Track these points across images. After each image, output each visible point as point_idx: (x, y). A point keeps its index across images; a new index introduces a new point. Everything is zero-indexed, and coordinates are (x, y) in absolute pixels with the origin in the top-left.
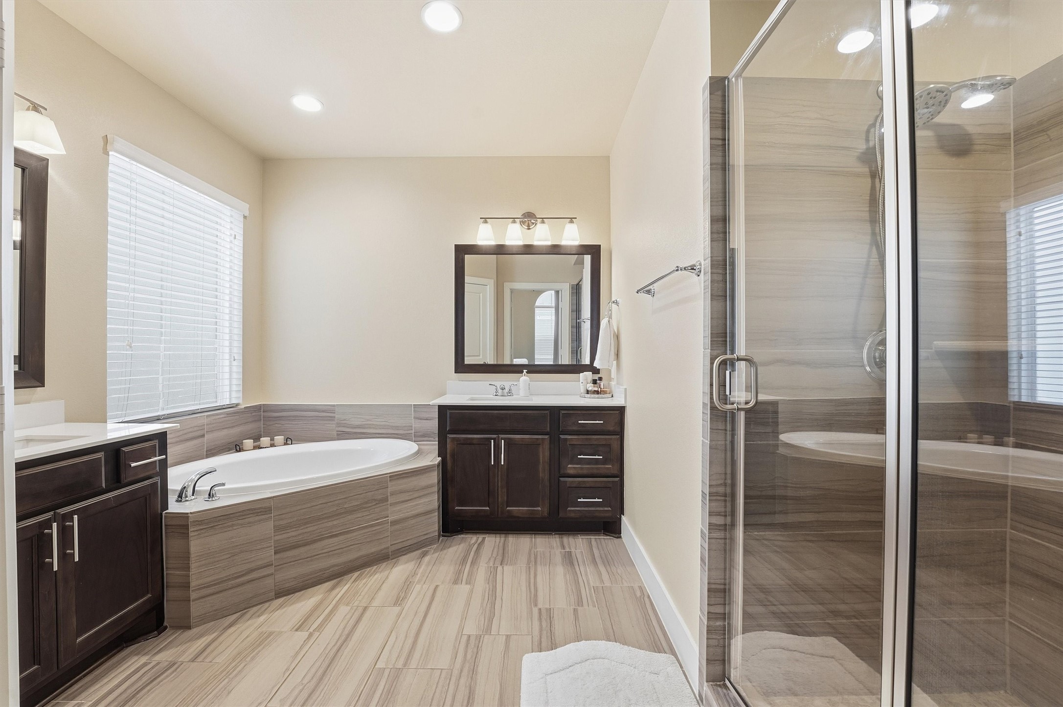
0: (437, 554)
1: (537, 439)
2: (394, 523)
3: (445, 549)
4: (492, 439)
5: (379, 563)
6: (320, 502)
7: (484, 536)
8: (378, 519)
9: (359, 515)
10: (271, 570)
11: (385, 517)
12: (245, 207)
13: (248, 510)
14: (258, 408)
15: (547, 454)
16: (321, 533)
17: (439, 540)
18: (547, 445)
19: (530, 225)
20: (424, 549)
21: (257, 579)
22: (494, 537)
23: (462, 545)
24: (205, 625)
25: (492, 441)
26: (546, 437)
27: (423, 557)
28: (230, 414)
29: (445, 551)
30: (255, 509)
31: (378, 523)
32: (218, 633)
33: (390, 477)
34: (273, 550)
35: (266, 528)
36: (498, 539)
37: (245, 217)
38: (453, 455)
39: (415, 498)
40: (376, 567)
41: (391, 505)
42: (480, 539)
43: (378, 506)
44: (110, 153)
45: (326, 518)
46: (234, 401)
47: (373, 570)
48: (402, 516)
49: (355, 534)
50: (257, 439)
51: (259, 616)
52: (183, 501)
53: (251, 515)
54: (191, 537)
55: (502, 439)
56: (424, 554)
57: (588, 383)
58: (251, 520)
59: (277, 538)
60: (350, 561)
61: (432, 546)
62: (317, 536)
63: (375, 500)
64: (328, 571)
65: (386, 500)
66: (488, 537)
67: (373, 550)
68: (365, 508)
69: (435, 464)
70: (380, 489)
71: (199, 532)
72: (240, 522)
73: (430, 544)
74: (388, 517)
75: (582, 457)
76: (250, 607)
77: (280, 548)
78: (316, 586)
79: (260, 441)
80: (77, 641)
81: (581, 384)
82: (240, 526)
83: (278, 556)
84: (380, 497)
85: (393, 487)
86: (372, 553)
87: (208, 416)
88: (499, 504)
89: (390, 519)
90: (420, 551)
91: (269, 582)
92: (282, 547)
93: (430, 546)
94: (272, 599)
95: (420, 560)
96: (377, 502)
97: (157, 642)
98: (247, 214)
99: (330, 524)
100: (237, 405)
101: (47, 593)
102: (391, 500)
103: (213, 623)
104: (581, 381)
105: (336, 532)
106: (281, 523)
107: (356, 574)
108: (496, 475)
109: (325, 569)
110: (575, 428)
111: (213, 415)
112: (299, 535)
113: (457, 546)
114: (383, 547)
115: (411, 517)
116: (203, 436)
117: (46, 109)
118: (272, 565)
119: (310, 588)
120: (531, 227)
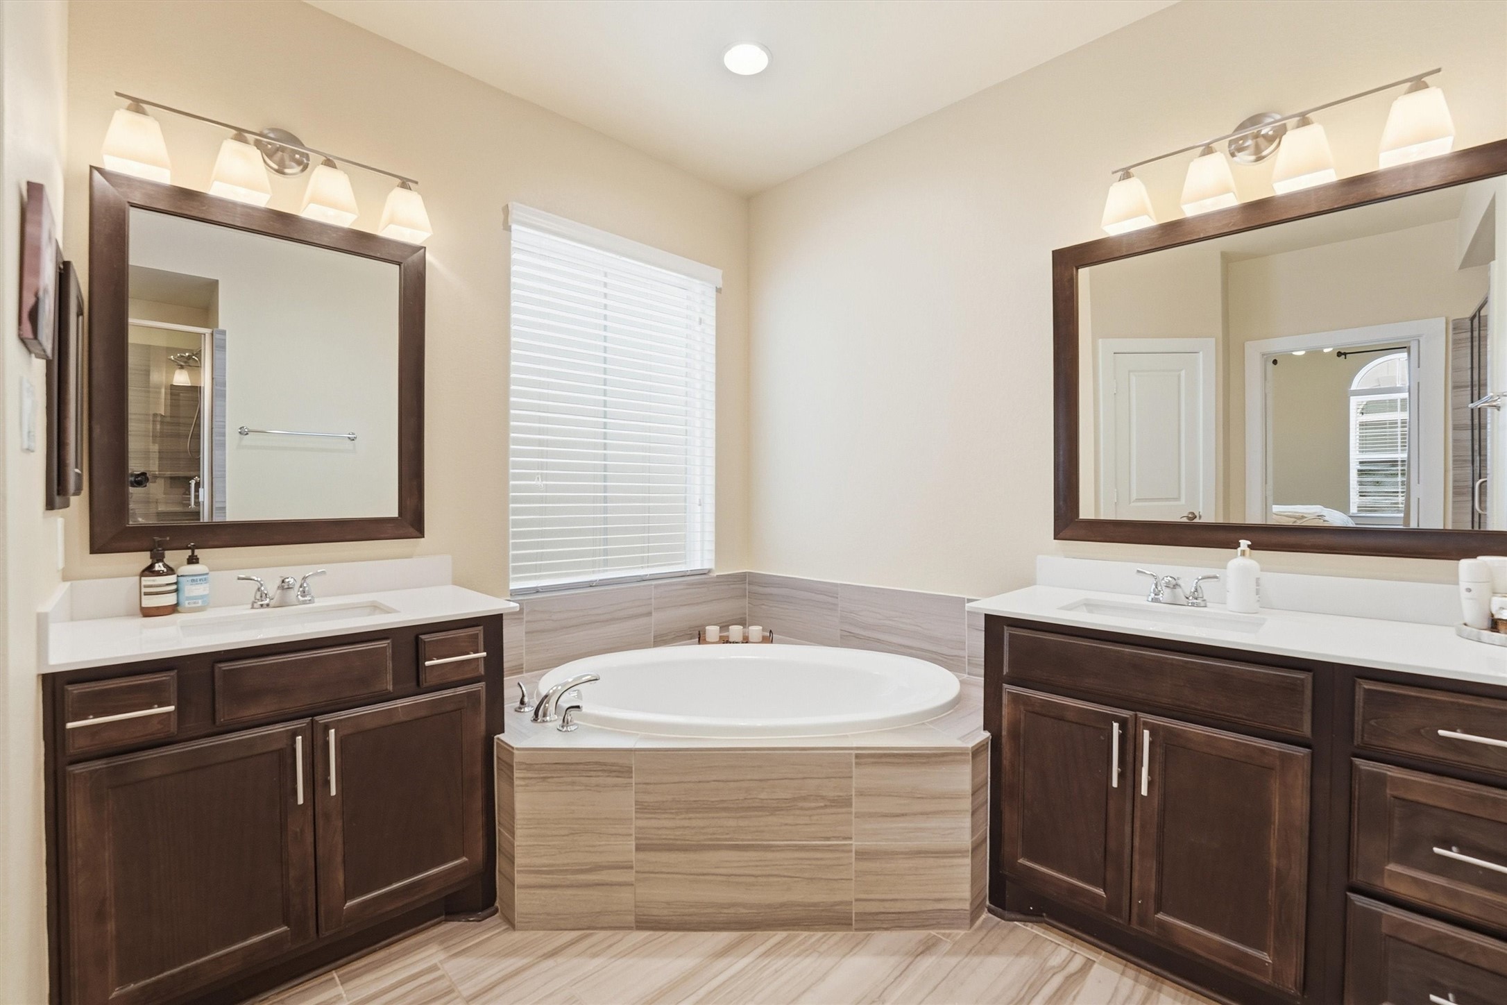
0: (953, 961)
1: (1263, 751)
2: (862, 855)
3: (977, 953)
4: (1117, 719)
5: (828, 930)
6: (715, 778)
7: (1092, 956)
8: (828, 839)
9: (790, 820)
10: (628, 876)
11: (845, 839)
12: (717, 275)
13: (596, 763)
14: (742, 578)
15: (1300, 803)
16: (715, 836)
17: (973, 921)
18: (1299, 781)
19: (1263, 147)
20: (933, 932)
21: (607, 884)
22: (1115, 970)
23: (1024, 960)
24: (534, 932)
25: (1116, 725)
26: (1302, 752)
27: (922, 953)
28: (693, 584)
29: (976, 960)
30: (605, 764)
31: (829, 846)
32: (531, 959)
33: (857, 756)
34: (634, 843)
35: (623, 801)
36: (1128, 982)
37: (718, 290)
38: (1015, 735)
39: (915, 814)
40: (820, 934)
41: (858, 815)
42: (1078, 962)
43: (828, 811)
44: (514, 227)
45: (725, 809)
46: (707, 566)
47: (813, 939)
48: (884, 844)
49: (778, 855)
50: (724, 627)
51: (595, 955)
52: (539, 721)
53: (600, 773)
54: (518, 786)
55: (1147, 725)
56: (927, 948)
57: (1494, 593)
58: (601, 780)
59: (641, 823)
60: (769, 906)
61: (955, 931)
62: (705, 840)
63: (823, 798)
64: (726, 911)
65: (847, 802)
66: (1101, 964)
67: (816, 898)
68: (802, 809)
69: (967, 749)
70: (835, 778)
71: (527, 781)
72: (584, 780)
73: (951, 926)
74: (851, 838)
75: (1454, 854)
76: (596, 928)
77: (645, 842)
78: (704, 931)
79: (728, 630)
80: (348, 904)
81: (1464, 594)
82: (583, 788)
83: (642, 855)
84: (832, 794)
85: (861, 778)
86: (815, 905)
87: (656, 586)
88: (1135, 894)
89: (855, 844)
90: (921, 934)
91: (625, 898)
92: (649, 842)
93: (949, 928)
94: (630, 928)
95: (910, 959)
96: (828, 804)
97: (477, 931)
98: (720, 286)
99: (732, 823)
100: (710, 571)
101: (298, 830)
102: (857, 805)
103: (541, 933)
104: (1463, 585)
105: (742, 840)
106: (647, 798)
107: (780, 935)
108: (1128, 818)
109: (722, 906)
110: (1421, 749)
111: (665, 585)
112: (677, 828)
113: (1011, 959)
114: (837, 898)
115: (902, 853)
116: (649, 614)
117: (417, 183)
118: (631, 867)
119: (695, 930)
120: (1264, 153)
